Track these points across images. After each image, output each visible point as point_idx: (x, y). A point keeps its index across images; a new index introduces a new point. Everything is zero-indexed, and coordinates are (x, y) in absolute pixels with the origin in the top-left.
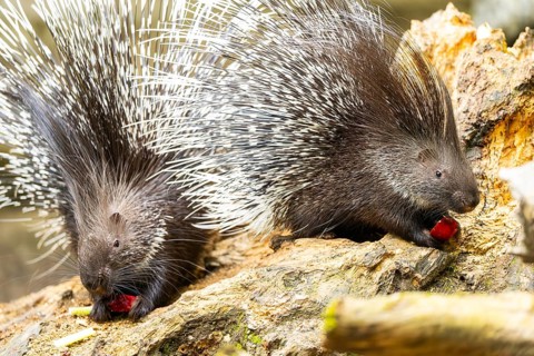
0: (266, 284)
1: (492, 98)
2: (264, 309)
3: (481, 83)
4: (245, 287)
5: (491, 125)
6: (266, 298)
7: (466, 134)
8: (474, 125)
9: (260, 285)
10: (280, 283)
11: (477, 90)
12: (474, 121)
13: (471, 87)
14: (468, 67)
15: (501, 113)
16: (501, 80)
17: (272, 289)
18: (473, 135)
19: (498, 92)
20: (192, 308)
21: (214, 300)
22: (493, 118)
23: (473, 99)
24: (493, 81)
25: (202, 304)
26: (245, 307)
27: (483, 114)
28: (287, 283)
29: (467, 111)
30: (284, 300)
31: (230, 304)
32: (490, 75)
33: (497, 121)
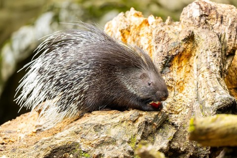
0: (86, 131)
1: (172, 45)
2: (88, 142)
3: (166, 39)
4: (77, 133)
5: (173, 57)
6: (88, 137)
7: (163, 61)
8: (166, 57)
9: (84, 132)
10: (93, 130)
11: (165, 42)
12: (166, 55)
13: (161, 41)
14: (159, 32)
15: (177, 51)
16: (174, 37)
17: (90, 133)
18: (166, 62)
19: (174, 42)
20: (54, 143)
21: (63, 139)
22: (174, 54)
23: (164, 46)
24: (171, 37)
25: (58, 141)
26: (79, 141)
27: (170, 52)
28: (96, 130)
29: (162, 51)
30: (97, 137)
31: (72, 140)
32: (170, 35)
33: (175, 55)
